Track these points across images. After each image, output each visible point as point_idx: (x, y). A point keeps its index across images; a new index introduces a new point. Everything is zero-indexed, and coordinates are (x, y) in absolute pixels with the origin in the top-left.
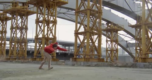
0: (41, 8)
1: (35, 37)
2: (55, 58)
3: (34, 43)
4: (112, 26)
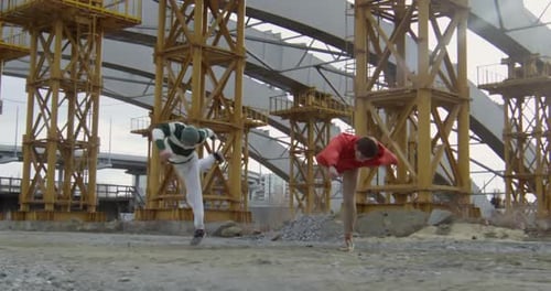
0: (46, 36)
1: (24, 137)
2: (94, 211)
3: (21, 164)
4: (312, 99)
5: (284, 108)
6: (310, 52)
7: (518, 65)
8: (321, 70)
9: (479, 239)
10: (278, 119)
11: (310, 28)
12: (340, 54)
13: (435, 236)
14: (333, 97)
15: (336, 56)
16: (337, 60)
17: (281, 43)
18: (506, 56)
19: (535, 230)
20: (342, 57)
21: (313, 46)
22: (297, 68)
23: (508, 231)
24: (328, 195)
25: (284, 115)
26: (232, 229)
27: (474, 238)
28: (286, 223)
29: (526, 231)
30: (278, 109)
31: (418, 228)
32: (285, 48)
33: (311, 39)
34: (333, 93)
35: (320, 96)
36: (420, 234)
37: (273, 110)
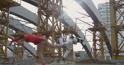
4: (20, 32)
5: (13, 34)
6: (20, 21)
7: (66, 27)
8: (23, 26)
9: (66, 64)
10: (11, 37)
11: (21, 16)
12: (27, 22)
13: (56, 63)
14: (25, 32)
15: (26, 23)
16: (26, 24)
17: (13, 19)
18: (64, 25)
19: (77, 62)
20: (28, 23)
21: (21, 20)
22: (17, 25)
23: (72, 62)
24: (23, 55)
25: (13, 36)
26: (6, 62)
27: (65, 64)
28: (21, 61)
29: (75, 62)
30: (12, 34)
31: (52, 62)
32: (14, 20)
33: (21, 18)
34: (25, 31)
35: (22, 32)
36: (53, 63)
37: (10, 34)
